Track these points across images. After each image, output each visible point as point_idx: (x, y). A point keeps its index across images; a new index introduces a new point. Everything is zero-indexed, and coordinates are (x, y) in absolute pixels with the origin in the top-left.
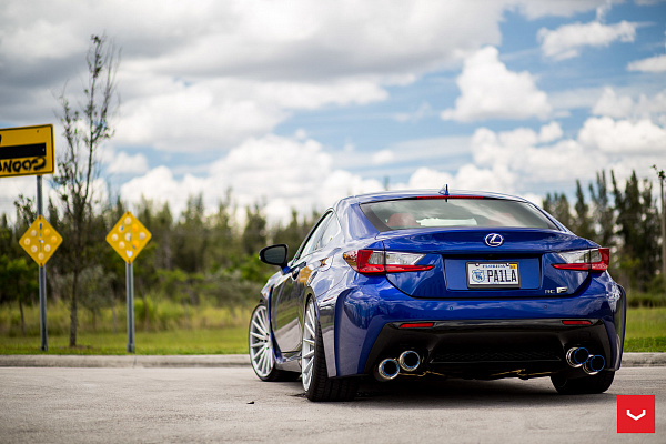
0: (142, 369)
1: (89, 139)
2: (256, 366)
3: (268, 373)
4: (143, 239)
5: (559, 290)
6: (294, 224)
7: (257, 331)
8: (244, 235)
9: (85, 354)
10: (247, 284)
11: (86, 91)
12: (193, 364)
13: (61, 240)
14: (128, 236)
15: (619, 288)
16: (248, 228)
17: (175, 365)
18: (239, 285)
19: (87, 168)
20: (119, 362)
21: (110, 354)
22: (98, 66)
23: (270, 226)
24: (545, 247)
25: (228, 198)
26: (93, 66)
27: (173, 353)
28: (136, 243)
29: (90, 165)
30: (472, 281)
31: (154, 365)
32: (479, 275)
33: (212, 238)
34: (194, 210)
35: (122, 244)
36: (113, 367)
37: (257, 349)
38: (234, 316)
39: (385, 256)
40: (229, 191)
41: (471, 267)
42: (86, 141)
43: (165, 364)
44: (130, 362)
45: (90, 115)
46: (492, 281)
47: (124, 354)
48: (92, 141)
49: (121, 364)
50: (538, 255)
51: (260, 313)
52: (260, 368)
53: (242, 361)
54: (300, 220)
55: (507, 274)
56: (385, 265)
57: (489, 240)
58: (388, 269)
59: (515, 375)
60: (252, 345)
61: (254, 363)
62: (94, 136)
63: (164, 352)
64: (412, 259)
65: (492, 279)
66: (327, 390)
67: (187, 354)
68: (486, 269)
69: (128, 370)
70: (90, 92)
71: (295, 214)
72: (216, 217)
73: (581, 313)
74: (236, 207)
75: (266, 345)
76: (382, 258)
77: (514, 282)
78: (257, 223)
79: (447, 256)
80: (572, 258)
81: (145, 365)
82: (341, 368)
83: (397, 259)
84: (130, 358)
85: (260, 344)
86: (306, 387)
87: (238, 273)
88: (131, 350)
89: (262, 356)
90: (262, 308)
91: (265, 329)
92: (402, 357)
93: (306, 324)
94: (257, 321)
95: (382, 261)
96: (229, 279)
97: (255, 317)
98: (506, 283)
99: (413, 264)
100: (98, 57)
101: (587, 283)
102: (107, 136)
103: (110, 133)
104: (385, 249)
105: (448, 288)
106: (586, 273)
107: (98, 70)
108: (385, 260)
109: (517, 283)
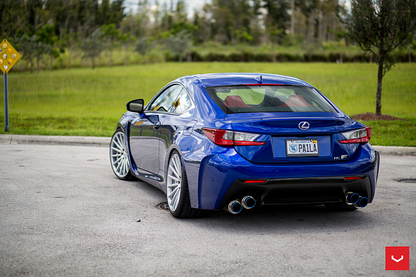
0: (17, 145)
2: (115, 169)
3: (124, 175)
4: (14, 59)
5: (343, 157)
7: (115, 146)
12: (50, 142)
17: (38, 142)
20: (1, 139)
27: (35, 133)
28: (10, 60)
30: (289, 152)
31: (24, 142)
32: (294, 148)
37: (115, 158)
39: (234, 135)
41: (289, 143)
43: (32, 142)
44: (8, 139)
46: (302, 152)
47: (3, 133)
49: (2, 141)
50: (330, 134)
51: (119, 136)
52: (119, 171)
55: (311, 147)
56: (234, 140)
57: (301, 126)
58: (235, 143)
60: (112, 155)
61: (114, 167)
64: (251, 138)
65: (302, 150)
68: (298, 144)
75: (122, 157)
76: (232, 135)
77: (315, 152)
79: (274, 135)
81: (19, 142)
82: (202, 204)
83: (240, 137)
85: (117, 155)
88: (7, 131)
89: (119, 164)
90: (120, 133)
91: (122, 146)
92: (244, 199)
93: (170, 166)
94: (116, 140)
95: (231, 137)
96: (29, 41)
97: (114, 138)
98: (310, 153)
99: (252, 140)
101: (358, 151)
104: (234, 130)
105: (275, 156)
106: (358, 144)
108: (234, 138)
109: (317, 152)
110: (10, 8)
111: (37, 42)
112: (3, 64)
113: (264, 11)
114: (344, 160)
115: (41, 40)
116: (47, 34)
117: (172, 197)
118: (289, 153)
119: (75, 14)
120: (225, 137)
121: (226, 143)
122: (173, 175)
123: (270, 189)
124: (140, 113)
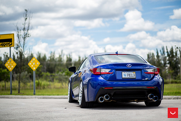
0: (37, 99)
5: (146, 79)
8: (66, 63)
10: (66, 76)
11: (23, 24)
12: (51, 98)
13: (16, 64)
14: (34, 64)
15: (162, 79)
16: (67, 61)
17: (46, 98)
18: (64, 77)
19: (23, 45)
20: (31, 97)
21: (29, 95)
22: (26, 17)
23: (73, 61)
24: (142, 68)
25: (62, 53)
27: (46, 95)
28: (36, 65)
31: (41, 98)
32: (125, 75)
33: (57, 63)
34: (52, 56)
35: (32, 66)
38: (63, 85)
40: (62, 51)
41: (123, 73)
42: (23, 38)
43: (44, 98)
45: (24, 30)
46: (128, 77)
47: (32, 95)
49: (32, 98)
50: (141, 70)
53: (64, 97)
55: (133, 75)
56: (100, 72)
57: (128, 66)
59: (135, 101)
62: (25, 36)
63: (43, 95)
65: (128, 76)
66: (85, 105)
67: (49, 95)
68: (127, 73)
69: (34, 99)
70: (24, 24)
73: (152, 85)
74: (64, 55)
77: (134, 77)
78: (69, 60)
79: (117, 70)
80: (149, 71)
81: (38, 98)
82: (89, 99)
83: (104, 71)
84: (34, 96)
86: (80, 104)
88: (34, 94)
92: (105, 96)
93: (80, 87)
96: (62, 75)
98: (132, 77)
99: (108, 72)
100: (26, 15)
101: (154, 77)
102: (28, 36)
103: (29, 36)
104: (100, 68)
105: (117, 78)
106: (153, 75)
107: (26, 19)
108: (100, 71)
109: (135, 77)
111: (65, 75)
112: (33, 67)
113: (168, 65)
114: (147, 80)
118: (123, 77)
120: (97, 71)
121: (97, 73)
123: (115, 91)
124: (75, 73)
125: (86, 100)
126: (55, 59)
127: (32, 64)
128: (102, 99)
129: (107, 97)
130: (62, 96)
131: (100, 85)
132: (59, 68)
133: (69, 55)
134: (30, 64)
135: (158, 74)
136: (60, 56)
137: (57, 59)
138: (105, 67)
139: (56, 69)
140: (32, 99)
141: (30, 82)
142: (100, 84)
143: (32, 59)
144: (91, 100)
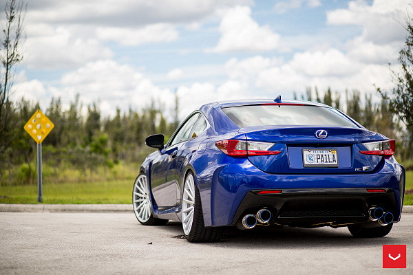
0: (47, 214)
1: (6, 62)
2: (138, 215)
3: (147, 220)
4: (48, 128)
5: (364, 168)
6: (118, 117)
7: (138, 191)
8: (87, 124)
9: (10, 203)
10: (94, 155)
11: (4, 31)
12: (82, 211)
14: (38, 126)
15: (401, 167)
16: (89, 119)
17: (70, 211)
18: (89, 156)
19: (4, 81)
20: (33, 209)
21: (26, 203)
22: (12, 15)
23: (102, 118)
24: (353, 140)
25: (77, 100)
26: (9, 15)
27: (68, 203)
28: (44, 130)
29: (6, 80)
31: (56, 211)
32: (311, 158)
33: (67, 125)
34: (55, 107)
35: (35, 131)
36: (29, 212)
37: (138, 204)
39: (247, 144)
40: (78, 96)
41: (306, 153)
42: (4, 63)
43: (64, 210)
44: (40, 209)
45: (6, 46)
46: (320, 162)
47: (35, 203)
48: (8, 64)
49: (34, 210)
50: (350, 144)
51: (141, 180)
52: (141, 216)
53: (115, 209)
54: (122, 115)
55: (329, 157)
56: (247, 150)
57: (318, 134)
58: (249, 153)
59: (328, 225)
60: (135, 201)
61: (137, 212)
62: (9, 60)
63: (62, 202)
64: (265, 147)
65: (320, 160)
68: (315, 154)
69: (39, 214)
70: (7, 31)
71: (118, 111)
72: (69, 112)
73: (375, 184)
74: (82, 106)
75: (145, 201)
76: (245, 145)
77: (334, 163)
78: (95, 116)
79: (290, 144)
80: (371, 147)
81: (51, 211)
82: (215, 220)
83: (255, 146)
84: (40, 206)
85: (140, 200)
86: (187, 232)
87: (88, 148)
88: (40, 201)
89: (142, 209)
90: (142, 176)
91: (145, 190)
92: (259, 213)
93: (185, 189)
94: (139, 185)
95: (244, 148)
96: (83, 152)
97: (137, 182)
98: (329, 163)
99: (266, 150)
100: (12, 9)
101: (382, 164)
102: (18, 60)
103: (20, 58)
104: (247, 140)
105: (291, 166)
106: (381, 157)
107: (12, 17)
108: (247, 147)
109: (336, 163)
110: (69, 128)
112: (36, 135)
114: (366, 172)
115: (95, 151)
116: (101, 146)
117: (186, 222)
118: (306, 163)
119: (133, 135)
120: (239, 147)
121: (238, 153)
122: (189, 199)
123: (285, 199)
124: (160, 149)
125: (208, 223)
126: (61, 115)
127: (34, 127)
128: (251, 221)
129: (264, 216)
130: (109, 205)
131: (245, 183)
132: (71, 134)
133: (95, 106)
134: (28, 127)
135: (391, 155)
136: (73, 107)
137: (67, 116)
138: (259, 136)
139: (63, 136)
140: (36, 212)
141: (9, 168)
142: (244, 180)
143: (34, 115)
144: (222, 221)
